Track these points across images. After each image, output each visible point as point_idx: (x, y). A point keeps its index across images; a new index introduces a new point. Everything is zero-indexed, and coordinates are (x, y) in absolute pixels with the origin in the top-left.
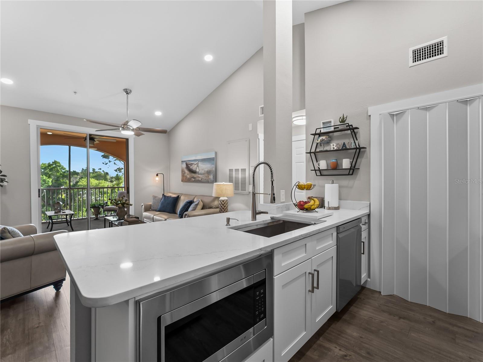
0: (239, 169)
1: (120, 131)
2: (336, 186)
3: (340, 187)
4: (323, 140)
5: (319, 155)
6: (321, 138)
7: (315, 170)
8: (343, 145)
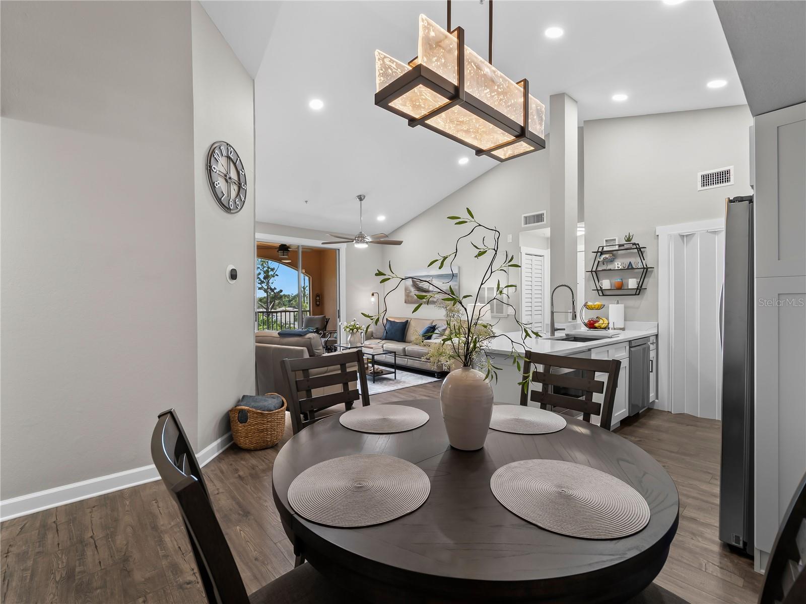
0: (493, 288)
1: (354, 244)
2: (621, 307)
3: (625, 308)
4: (607, 258)
5: (600, 274)
6: (604, 256)
7: (598, 290)
8: (629, 264)
